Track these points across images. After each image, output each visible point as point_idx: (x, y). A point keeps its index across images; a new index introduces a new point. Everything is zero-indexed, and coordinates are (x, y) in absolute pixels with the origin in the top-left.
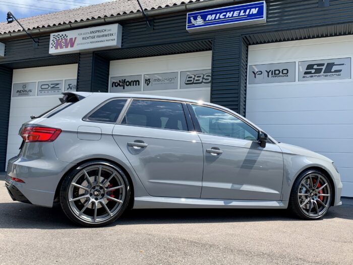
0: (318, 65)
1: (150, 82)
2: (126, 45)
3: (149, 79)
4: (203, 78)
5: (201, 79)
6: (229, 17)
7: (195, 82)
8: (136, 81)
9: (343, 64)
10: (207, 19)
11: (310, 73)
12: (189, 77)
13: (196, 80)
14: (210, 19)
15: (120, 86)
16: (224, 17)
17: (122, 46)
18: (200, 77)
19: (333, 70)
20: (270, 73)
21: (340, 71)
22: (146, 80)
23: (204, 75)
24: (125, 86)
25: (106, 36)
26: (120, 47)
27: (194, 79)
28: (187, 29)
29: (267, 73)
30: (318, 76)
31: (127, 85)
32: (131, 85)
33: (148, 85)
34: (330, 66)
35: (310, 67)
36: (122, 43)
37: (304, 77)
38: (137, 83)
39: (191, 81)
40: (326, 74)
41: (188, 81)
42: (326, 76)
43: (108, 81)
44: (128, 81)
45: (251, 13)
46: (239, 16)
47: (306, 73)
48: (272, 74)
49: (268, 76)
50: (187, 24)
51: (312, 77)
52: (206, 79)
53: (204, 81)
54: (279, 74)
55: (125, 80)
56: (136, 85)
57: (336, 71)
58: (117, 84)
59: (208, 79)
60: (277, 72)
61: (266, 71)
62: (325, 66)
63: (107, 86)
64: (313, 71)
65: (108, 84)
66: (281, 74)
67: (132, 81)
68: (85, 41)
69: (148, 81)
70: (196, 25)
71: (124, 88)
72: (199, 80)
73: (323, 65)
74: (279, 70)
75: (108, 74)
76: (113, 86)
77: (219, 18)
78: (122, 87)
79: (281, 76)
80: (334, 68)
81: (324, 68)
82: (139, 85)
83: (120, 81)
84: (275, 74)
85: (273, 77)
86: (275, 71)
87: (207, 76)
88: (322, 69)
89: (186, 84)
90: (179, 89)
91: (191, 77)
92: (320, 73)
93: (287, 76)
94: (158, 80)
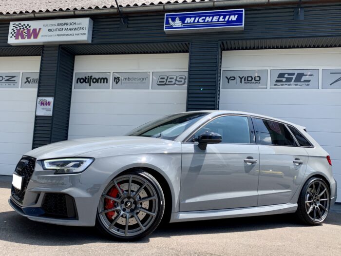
0: (289, 74)
1: (119, 80)
3: (119, 78)
4: (176, 80)
5: (174, 81)
6: (208, 22)
7: (167, 83)
8: (103, 79)
9: (312, 75)
10: (186, 22)
11: (281, 81)
12: (161, 78)
13: (169, 82)
14: (189, 22)
15: (86, 82)
16: (203, 21)
18: (173, 78)
19: (302, 80)
20: (243, 79)
21: (309, 81)
22: (115, 78)
23: (177, 77)
24: (91, 83)
27: (166, 80)
28: (165, 30)
29: (240, 79)
30: (289, 85)
31: (94, 82)
32: (98, 83)
33: (117, 83)
34: (300, 76)
35: (281, 75)
37: (275, 85)
38: (105, 80)
39: (164, 82)
40: (296, 83)
41: (160, 82)
42: (296, 85)
44: (95, 78)
45: (230, 20)
46: (218, 21)
47: (277, 81)
48: (245, 80)
49: (241, 82)
50: (164, 25)
51: (282, 85)
52: (179, 81)
53: (177, 82)
54: (251, 80)
55: (91, 76)
56: (104, 82)
57: (305, 81)
58: (82, 81)
59: (181, 81)
60: (250, 79)
61: (239, 77)
62: (296, 75)
64: (284, 80)
66: (253, 81)
67: (99, 78)
69: (117, 80)
70: (174, 27)
71: (90, 85)
72: (172, 82)
73: (293, 74)
74: (251, 77)
76: (77, 83)
77: (198, 22)
78: (89, 84)
79: (253, 83)
80: (304, 78)
81: (294, 77)
82: (107, 82)
83: (85, 77)
84: (248, 80)
85: (246, 83)
86: (248, 77)
87: (180, 78)
88: (292, 78)
89: (159, 85)
90: (150, 90)
91: (164, 78)
92: (290, 81)
93: (260, 83)
94: (128, 79)
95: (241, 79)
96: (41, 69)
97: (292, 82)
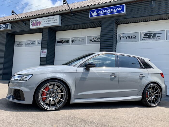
0: (150, 34)
1: (74, 41)
2: (63, 25)
3: (73, 40)
4: (97, 40)
5: (96, 40)
6: (108, 12)
7: (93, 41)
8: (67, 41)
9: (161, 34)
10: (99, 13)
11: (146, 37)
12: (91, 39)
13: (94, 40)
14: (100, 13)
15: (61, 43)
16: (106, 12)
17: (61, 25)
19: (156, 36)
20: (127, 37)
21: (160, 37)
22: (72, 40)
24: (63, 43)
25: (54, 20)
26: (60, 25)
27: (93, 40)
28: (90, 17)
30: (150, 39)
31: (64, 43)
33: (73, 42)
34: (155, 34)
35: (146, 35)
36: (61, 23)
37: (143, 39)
38: (68, 41)
39: (92, 41)
40: (153, 38)
41: (90, 41)
43: (55, 40)
44: (64, 41)
45: (118, 10)
46: (113, 11)
47: (144, 37)
49: (126, 39)
50: (90, 15)
53: (97, 41)
54: (131, 38)
55: (63, 40)
56: (68, 42)
57: (158, 37)
58: (59, 42)
60: (131, 37)
61: (126, 36)
62: (153, 34)
63: (55, 43)
64: (147, 37)
65: (55, 42)
66: (132, 38)
67: (66, 41)
68: (45, 23)
70: (94, 15)
71: (62, 44)
72: (95, 40)
73: (152, 34)
74: (131, 36)
75: (56, 38)
76: (57, 43)
77: (104, 12)
78: (62, 43)
79: (132, 39)
80: (157, 35)
81: (152, 35)
82: (69, 42)
83: (61, 40)
85: (129, 39)
86: (130, 36)
88: (151, 35)
89: (90, 42)
90: (86, 45)
91: (92, 39)
92: (150, 37)
93: (135, 39)
94: (77, 40)
95: (126, 37)
96: (42, 38)
97: (151, 38)
